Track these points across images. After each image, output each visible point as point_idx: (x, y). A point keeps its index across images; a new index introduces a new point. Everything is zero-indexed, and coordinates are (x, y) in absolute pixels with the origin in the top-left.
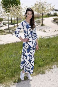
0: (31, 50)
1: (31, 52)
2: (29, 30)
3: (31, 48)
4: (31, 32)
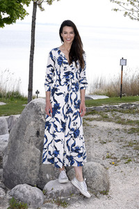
0: (59, 113)
1: (56, 118)
2: (62, 68)
3: (59, 108)
4: (67, 74)
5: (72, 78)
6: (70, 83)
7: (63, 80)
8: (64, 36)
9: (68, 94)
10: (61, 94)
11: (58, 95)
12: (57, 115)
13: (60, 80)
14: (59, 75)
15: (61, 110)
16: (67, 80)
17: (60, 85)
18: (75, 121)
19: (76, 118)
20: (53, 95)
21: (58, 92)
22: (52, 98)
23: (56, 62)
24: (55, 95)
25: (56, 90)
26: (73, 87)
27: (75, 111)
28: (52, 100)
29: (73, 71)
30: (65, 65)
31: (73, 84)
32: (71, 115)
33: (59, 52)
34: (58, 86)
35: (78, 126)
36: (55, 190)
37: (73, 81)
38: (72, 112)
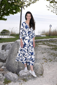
2: (27, 30)
3: (26, 45)
4: (29, 32)
5: (31, 33)
6: (30, 35)
7: (27, 34)
8: (27, 17)
9: (29, 40)
10: (27, 39)
11: (25, 40)
12: (25, 48)
13: (26, 34)
14: (26, 32)
15: (26, 46)
16: (29, 34)
17: (26, 36)
18: (32, 49)
19: (32, 48)
20: (23, 40)
21: (26, 39)
22: (23, 41)
23: (25, 27)
24: (24, 40)
25: (25, 38)
26: (31, 37)
27: (32, 46)
28: (23, 42)
29: (31, 31)
30: (28, 29)
31: (31, 36)
32: (30, 47)
33: (25, 23)
34: (25, 37)
35: (33, 51)
36: (22, 75)
37: (31, 35)
38: (30, 46)
